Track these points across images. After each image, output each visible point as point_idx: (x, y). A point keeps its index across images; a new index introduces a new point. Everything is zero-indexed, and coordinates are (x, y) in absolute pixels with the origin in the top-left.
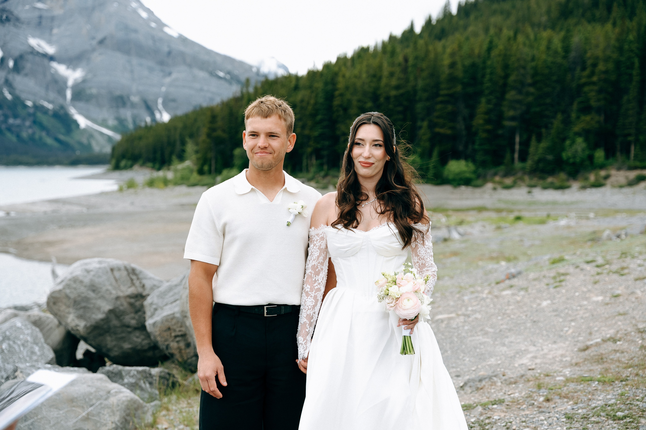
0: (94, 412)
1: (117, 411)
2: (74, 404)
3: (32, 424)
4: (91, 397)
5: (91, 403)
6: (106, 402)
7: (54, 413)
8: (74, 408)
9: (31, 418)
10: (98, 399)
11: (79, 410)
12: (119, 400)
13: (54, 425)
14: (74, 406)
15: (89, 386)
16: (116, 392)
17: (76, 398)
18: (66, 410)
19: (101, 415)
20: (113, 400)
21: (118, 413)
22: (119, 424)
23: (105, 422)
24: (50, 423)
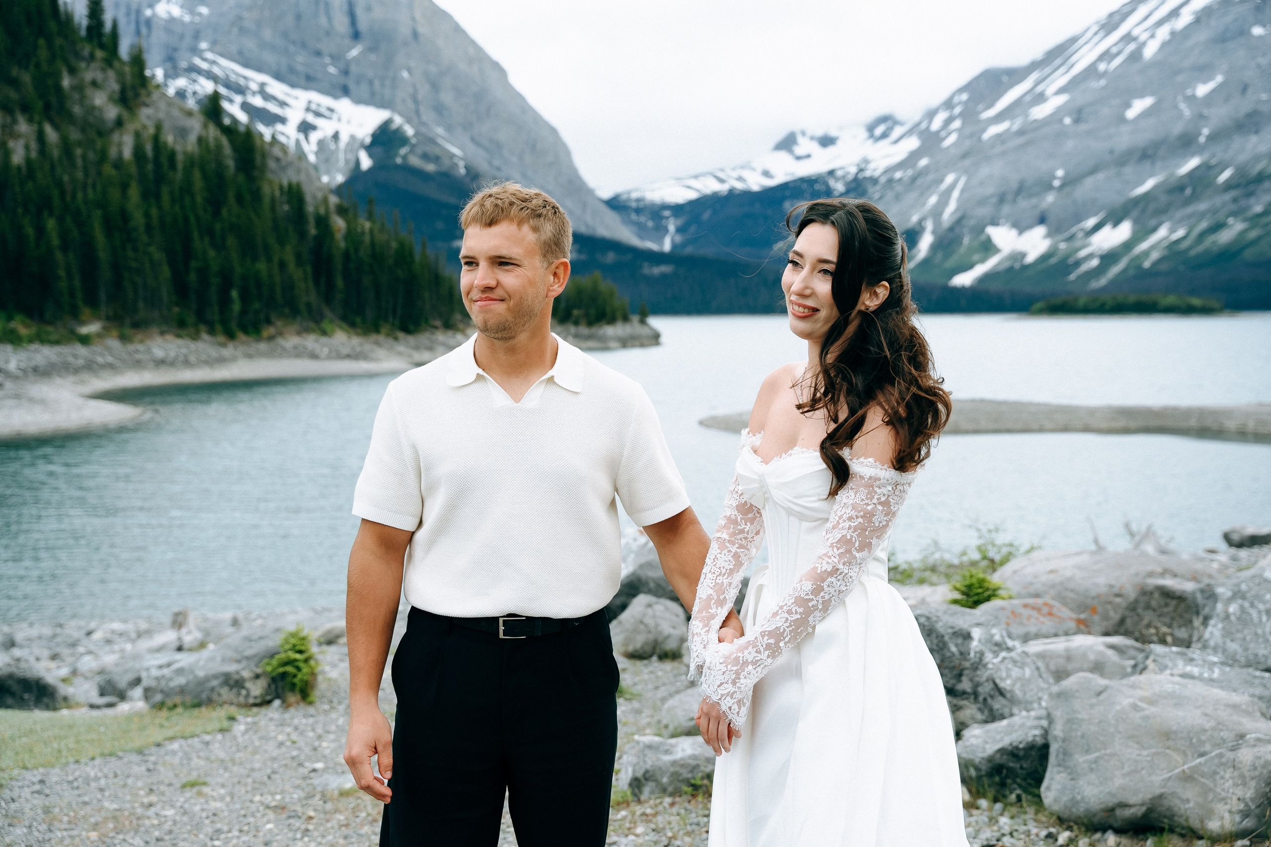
0: (1206, 770)
1: (1253, 778)
2: (1171, 743)
3: (1096, 761)
4: (1203, 738)
5: (1202, 750)
6: (1231, 755)
7: (1132, 752)
8: (1168, 751)
9: (1099, 750)
10: (1217, 745)
11: (1179, 758)
12: (1260, 758)
13: (1129, 774)
14: (1168, 748)
15: (1206, 715)
16: (1258, 740)
17: (1175, 732)
18: (1153, 750)
19: (1218, 777)
20: (1246, 755)
21: (1253, 784)
22: (1253, 807)
23: (1223, 794)
24: (1123, 768)
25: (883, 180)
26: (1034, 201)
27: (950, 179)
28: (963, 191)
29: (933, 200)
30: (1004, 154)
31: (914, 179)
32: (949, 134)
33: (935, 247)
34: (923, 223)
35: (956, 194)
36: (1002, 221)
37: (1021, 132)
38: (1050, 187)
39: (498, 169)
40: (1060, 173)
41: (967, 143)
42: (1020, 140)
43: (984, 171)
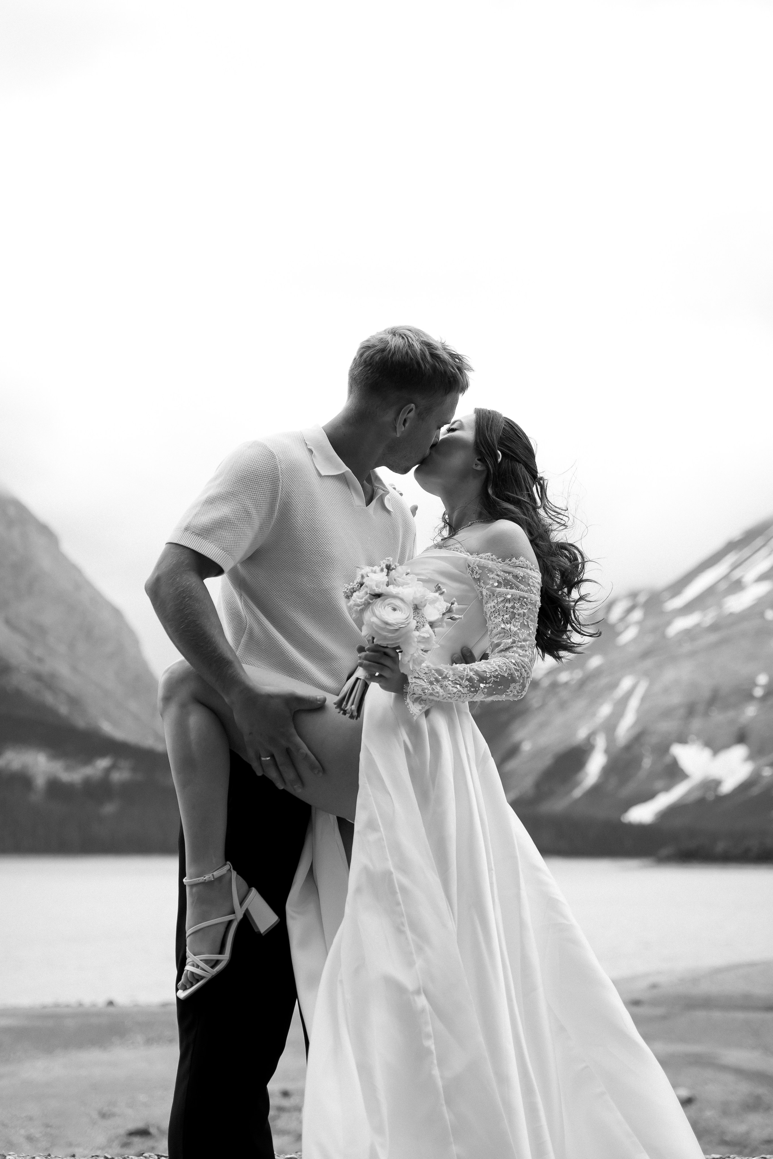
25: (546, 683)
26: (731, 714)
27: (626, 683)
28: (643, 699)
29: (605, 710)
30: (693, 654)
31: (582, 683)
32: (627, 627)
33: (607, 771)
34: (591, 740)
35: (634, 703)
36: (692, 737)
37: (714, 627)
38: (749, 697)
39: (40, 660)
40: (762, 679)
41: (649, 640)
42: (713, 638)
43: (669, 675)
